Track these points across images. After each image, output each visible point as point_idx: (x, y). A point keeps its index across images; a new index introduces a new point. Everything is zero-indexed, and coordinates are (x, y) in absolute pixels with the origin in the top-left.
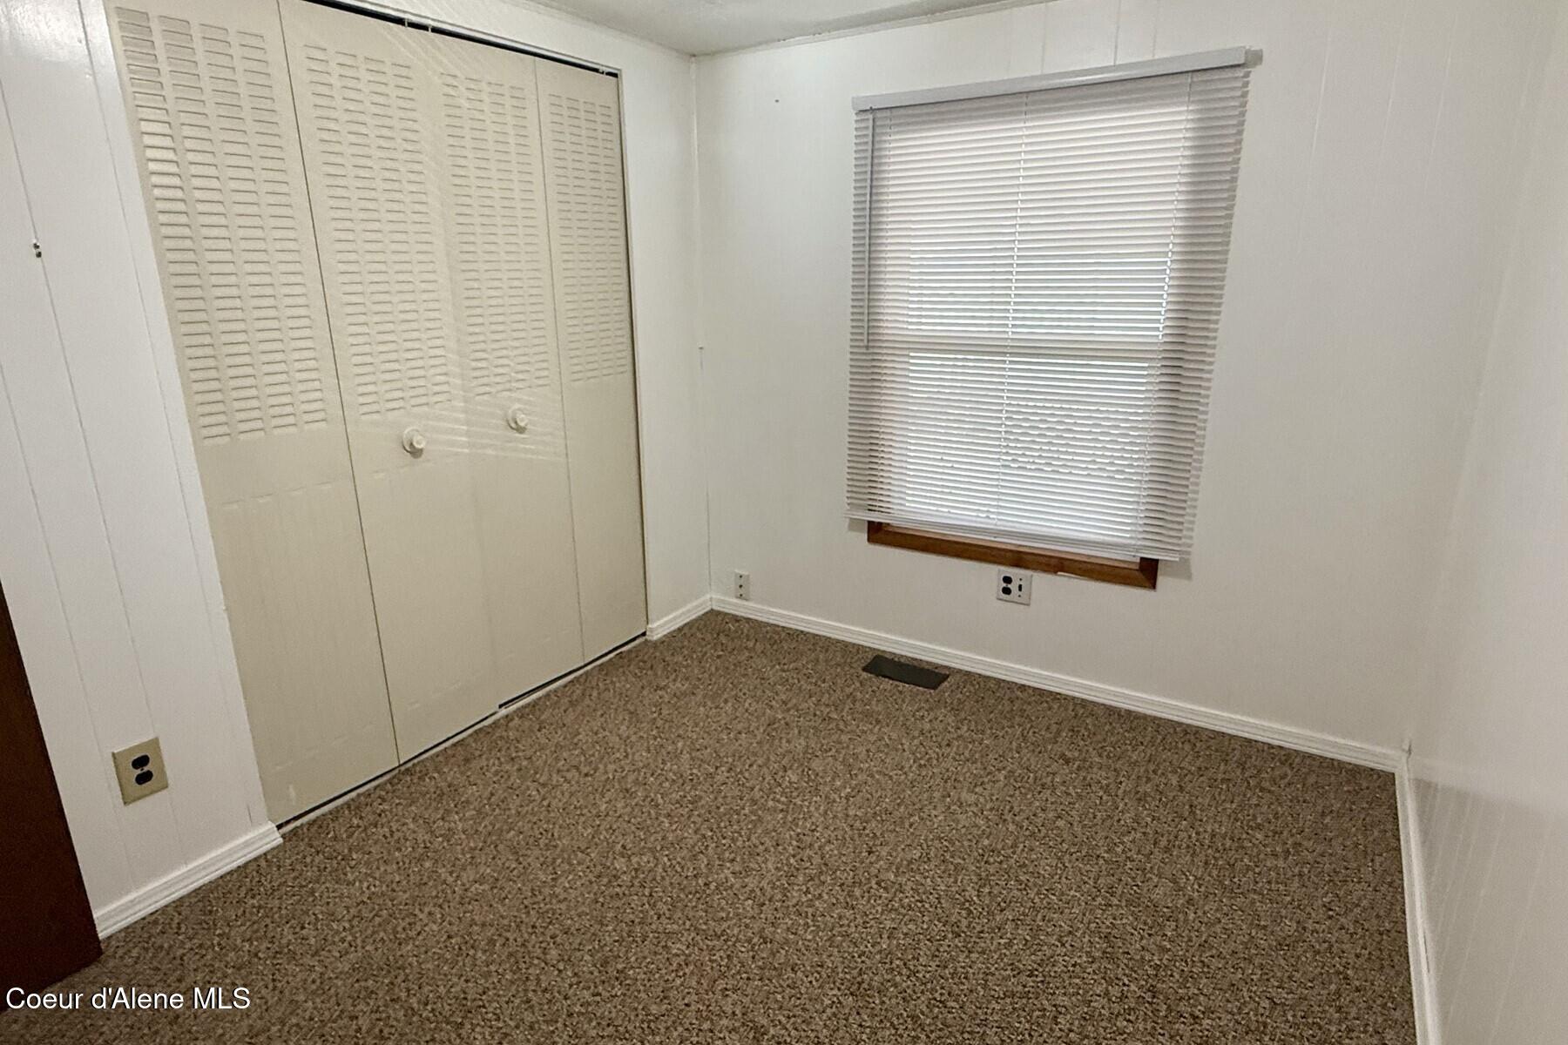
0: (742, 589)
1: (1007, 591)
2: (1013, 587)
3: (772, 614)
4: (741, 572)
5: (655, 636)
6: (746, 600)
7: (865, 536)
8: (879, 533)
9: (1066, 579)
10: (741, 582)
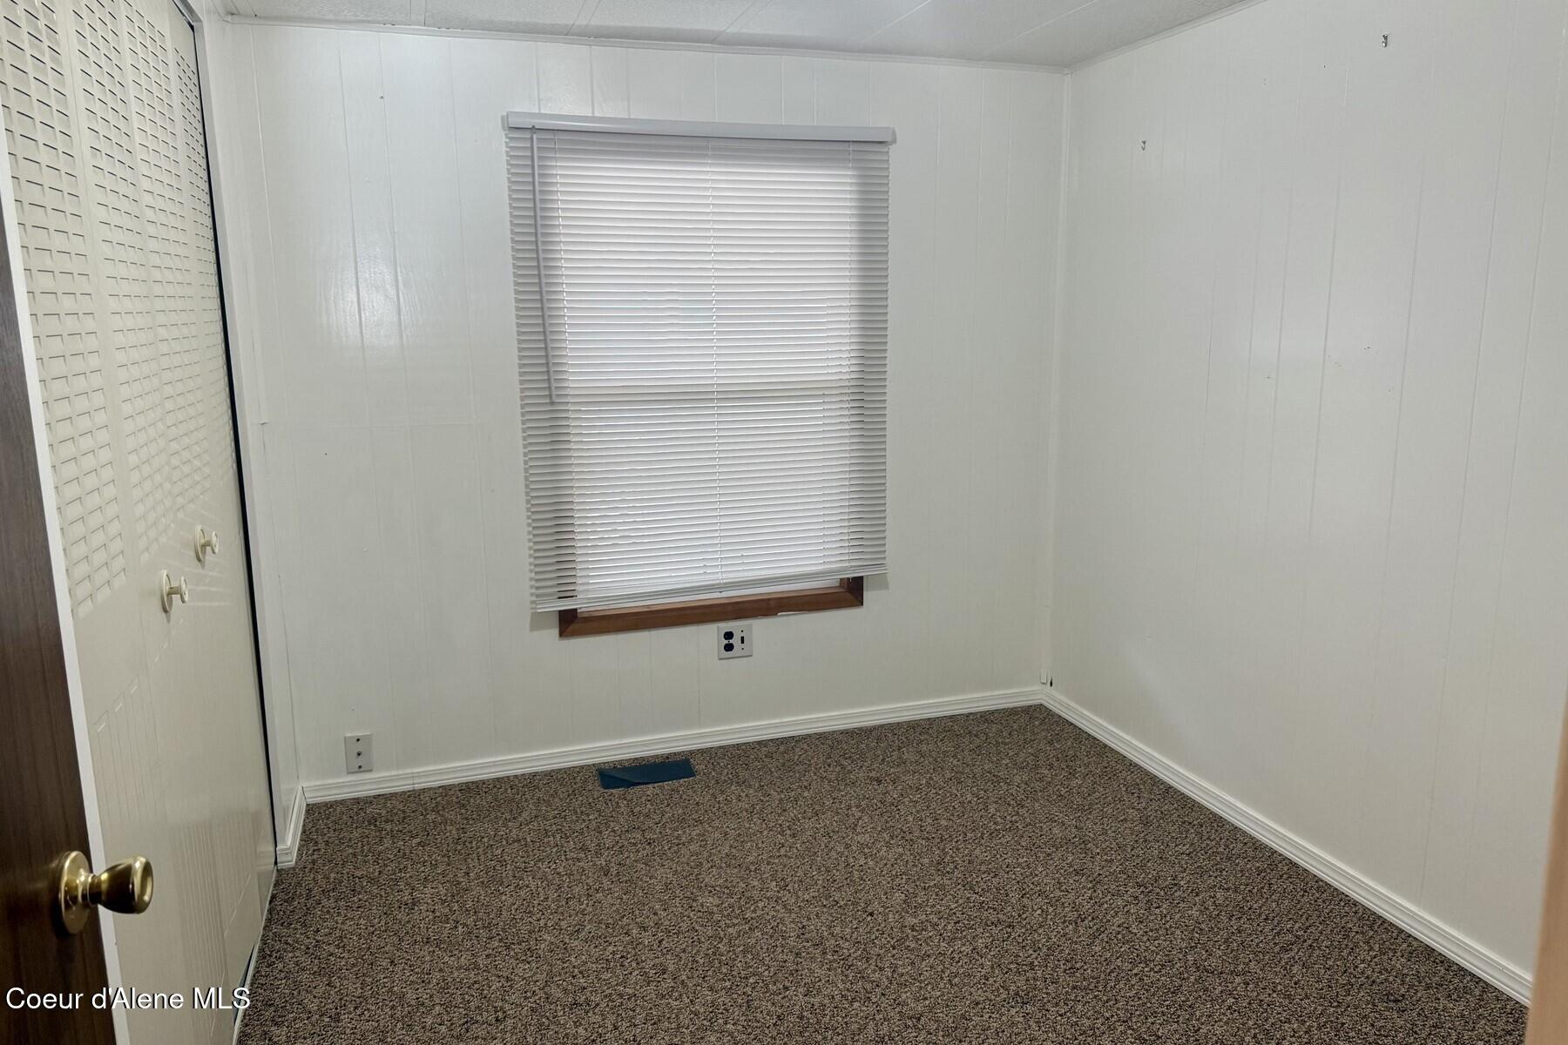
0: (359, 756)
1: (729, 648)
2: (735, 641)
3: (419, 775)
4: (359, 734)
5: (289, 860)
6: (370, 771)
7: (556, 631)
8: (571, 623)
9: (785, 618)
10: (359, 747)
